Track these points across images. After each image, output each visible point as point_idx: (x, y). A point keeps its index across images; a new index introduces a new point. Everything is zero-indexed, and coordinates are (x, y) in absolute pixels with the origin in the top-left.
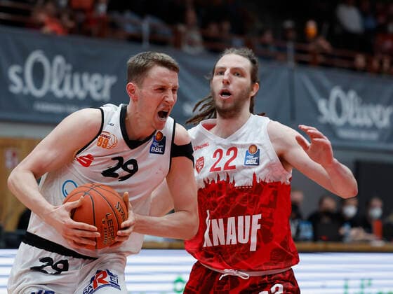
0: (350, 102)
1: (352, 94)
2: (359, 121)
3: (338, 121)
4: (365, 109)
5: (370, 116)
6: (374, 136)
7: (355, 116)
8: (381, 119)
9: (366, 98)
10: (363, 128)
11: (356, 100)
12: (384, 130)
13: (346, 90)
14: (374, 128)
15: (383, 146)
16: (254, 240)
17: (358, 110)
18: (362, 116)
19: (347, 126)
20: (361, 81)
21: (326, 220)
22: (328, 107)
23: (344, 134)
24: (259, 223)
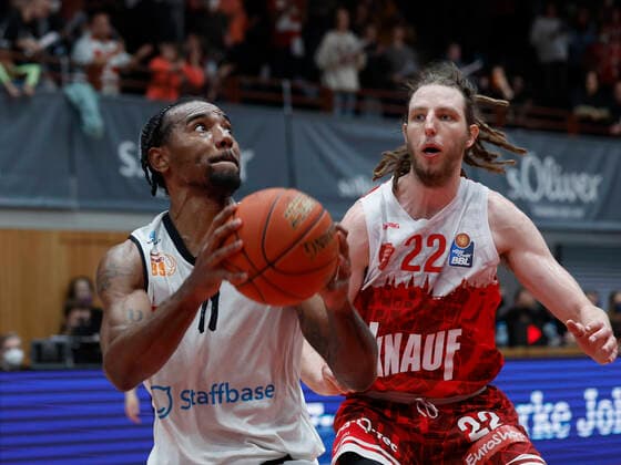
0: (547, 172)
1: (549, 162)
2: (559, 194)
3: (534, 197)
4: (566, 180)
5: (572, 187)
6: (579, 213)
7: (554, 189)
8: (587, 191)
9: (568, 166)
10: (566, 203)
11: (555, 168)
12: (591, 204)
13: (542, 157)
14: (578, 203)
15: (590, 225)
16: (449, 365)
17: (558, 181)
18: (563, 188)
19: (545, 201)
20: (561, 144)
21: (524, 319)
22: (519, 178)
23: (541, 211)
24: (457, 342)
